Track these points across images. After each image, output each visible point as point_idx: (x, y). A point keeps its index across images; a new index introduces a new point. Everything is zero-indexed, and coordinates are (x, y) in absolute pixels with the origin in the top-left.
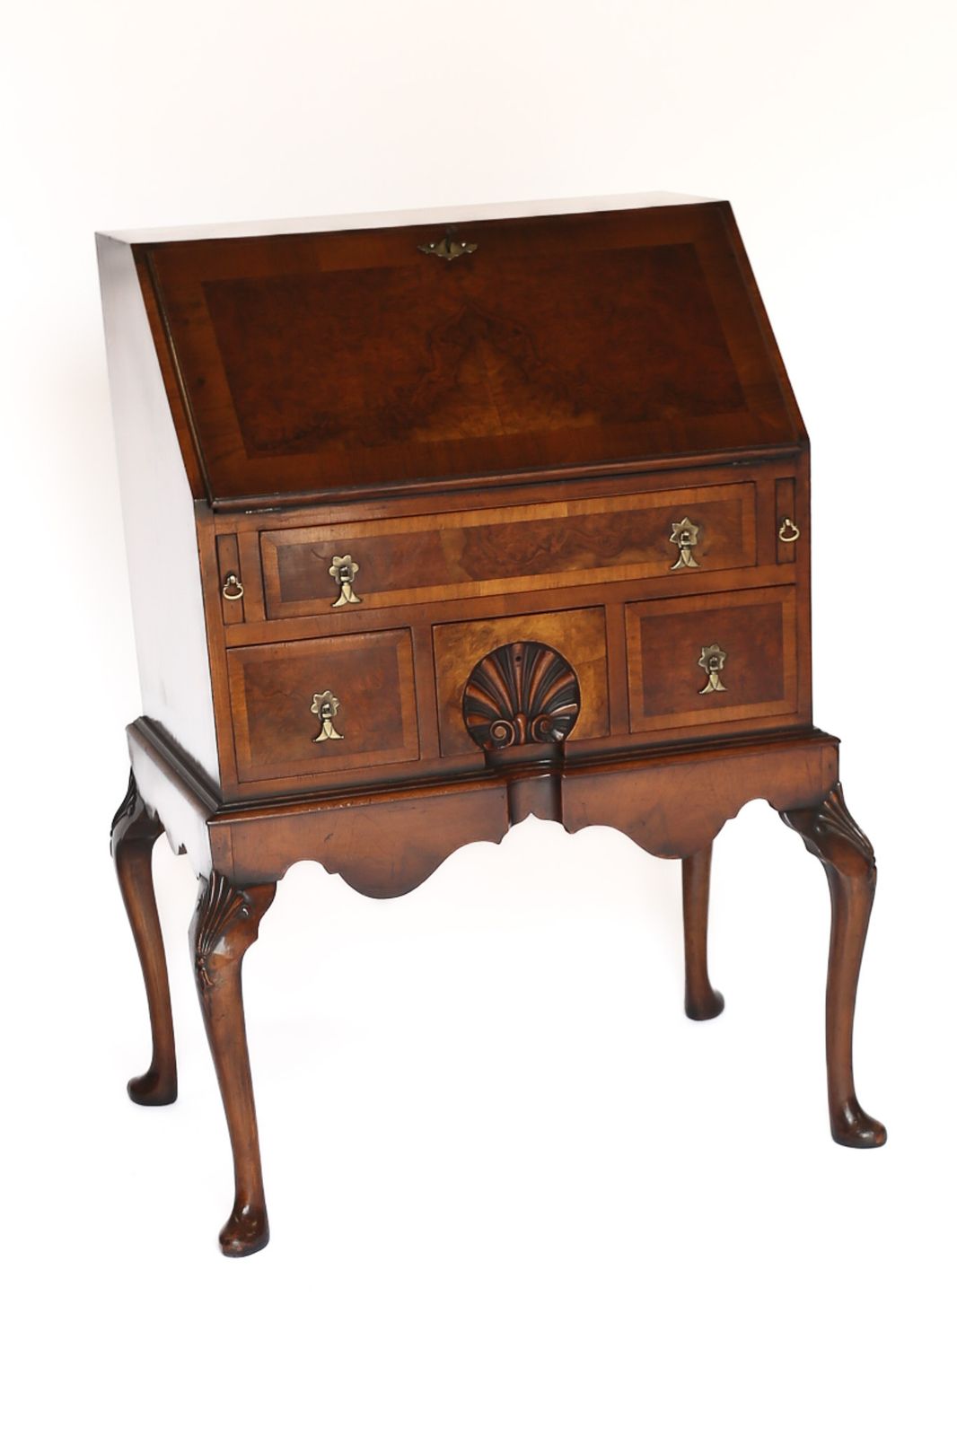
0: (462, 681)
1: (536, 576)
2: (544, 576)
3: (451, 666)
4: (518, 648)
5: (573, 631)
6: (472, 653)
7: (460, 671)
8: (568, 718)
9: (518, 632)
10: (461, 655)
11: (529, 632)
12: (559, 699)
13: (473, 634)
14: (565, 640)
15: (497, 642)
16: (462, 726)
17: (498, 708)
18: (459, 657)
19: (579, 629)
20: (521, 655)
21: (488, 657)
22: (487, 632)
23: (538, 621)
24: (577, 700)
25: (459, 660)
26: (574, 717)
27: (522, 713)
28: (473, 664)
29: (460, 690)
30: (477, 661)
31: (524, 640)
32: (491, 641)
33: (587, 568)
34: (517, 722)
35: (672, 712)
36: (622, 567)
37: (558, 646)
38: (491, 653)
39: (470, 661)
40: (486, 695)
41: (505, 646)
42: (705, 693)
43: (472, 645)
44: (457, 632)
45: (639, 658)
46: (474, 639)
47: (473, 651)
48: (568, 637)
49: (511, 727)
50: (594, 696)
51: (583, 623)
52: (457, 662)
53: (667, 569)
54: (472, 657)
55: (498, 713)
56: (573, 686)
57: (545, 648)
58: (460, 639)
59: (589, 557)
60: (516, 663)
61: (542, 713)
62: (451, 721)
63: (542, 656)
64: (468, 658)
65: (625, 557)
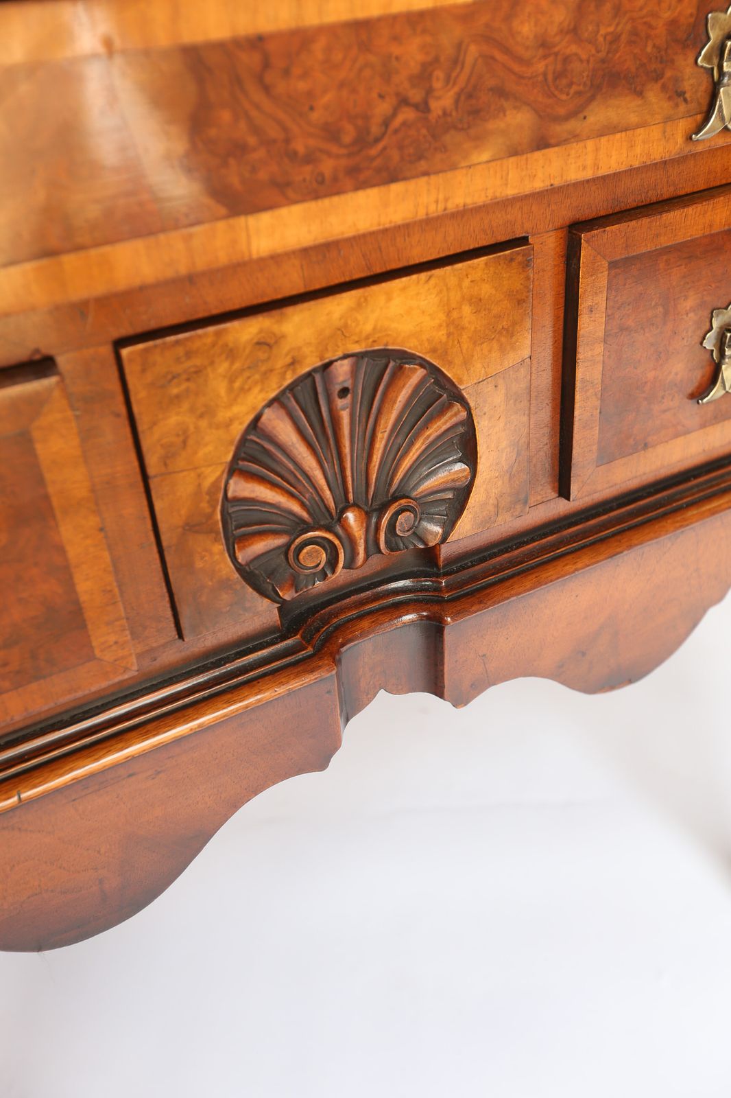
0: (214, 474)
1: (396, 188)
2: (411, 185)
3: (184, 443)
4: (342, 370)
5: (467, 310)
6: (233, 401)
7: (210, 448)
8: (450, 495)
9: (342, 331)
10: (208, 412)
11: (368, 328)
12: (433, 455)
13: (231, 353)
14: (449, 335)
15: (294, 363)
16: (227, 568)
17: (303, 505)
18: (201, 416)
19: (477, 303)
20: (348, 384)
21: (276, 401)
22: (265, 344)
23: (389, 299)
24: (470, 453)
25: (203, 423)
26: (463, 494)
27: (355, 505)
28: (238, 429)
29: (212, 491)
30: (251, 417)
31: (357, 349)
32: (280, 363)
33: (514, 152)
34: (346, 528)
35: (646, 446)
36: (590, 144)
37: (434, 351)
38: (283, 392)
39: (231, 421)
40: (274, 485)
41: (315, 370)
42: (708, 403)
43: (232, 381)
44: (189, 355)
45: (599, 349)
46: (237, 365)
47: (236, 395)
48: (454, 326)
49: (337, 542)
50: (504, 444)
51: (486, 290)
52: (197, 428)
53: (680, 139)
54: (236, 409)
55: (305, 515)
56: (461, 430)
57: (404, 358)
58: (198, 371)
59: (518, 120)
60: (340, 403)
61: (395, 499)
62: (199, 564)
63: (398, 372)
64: (223, 415)
65: (599, 114)
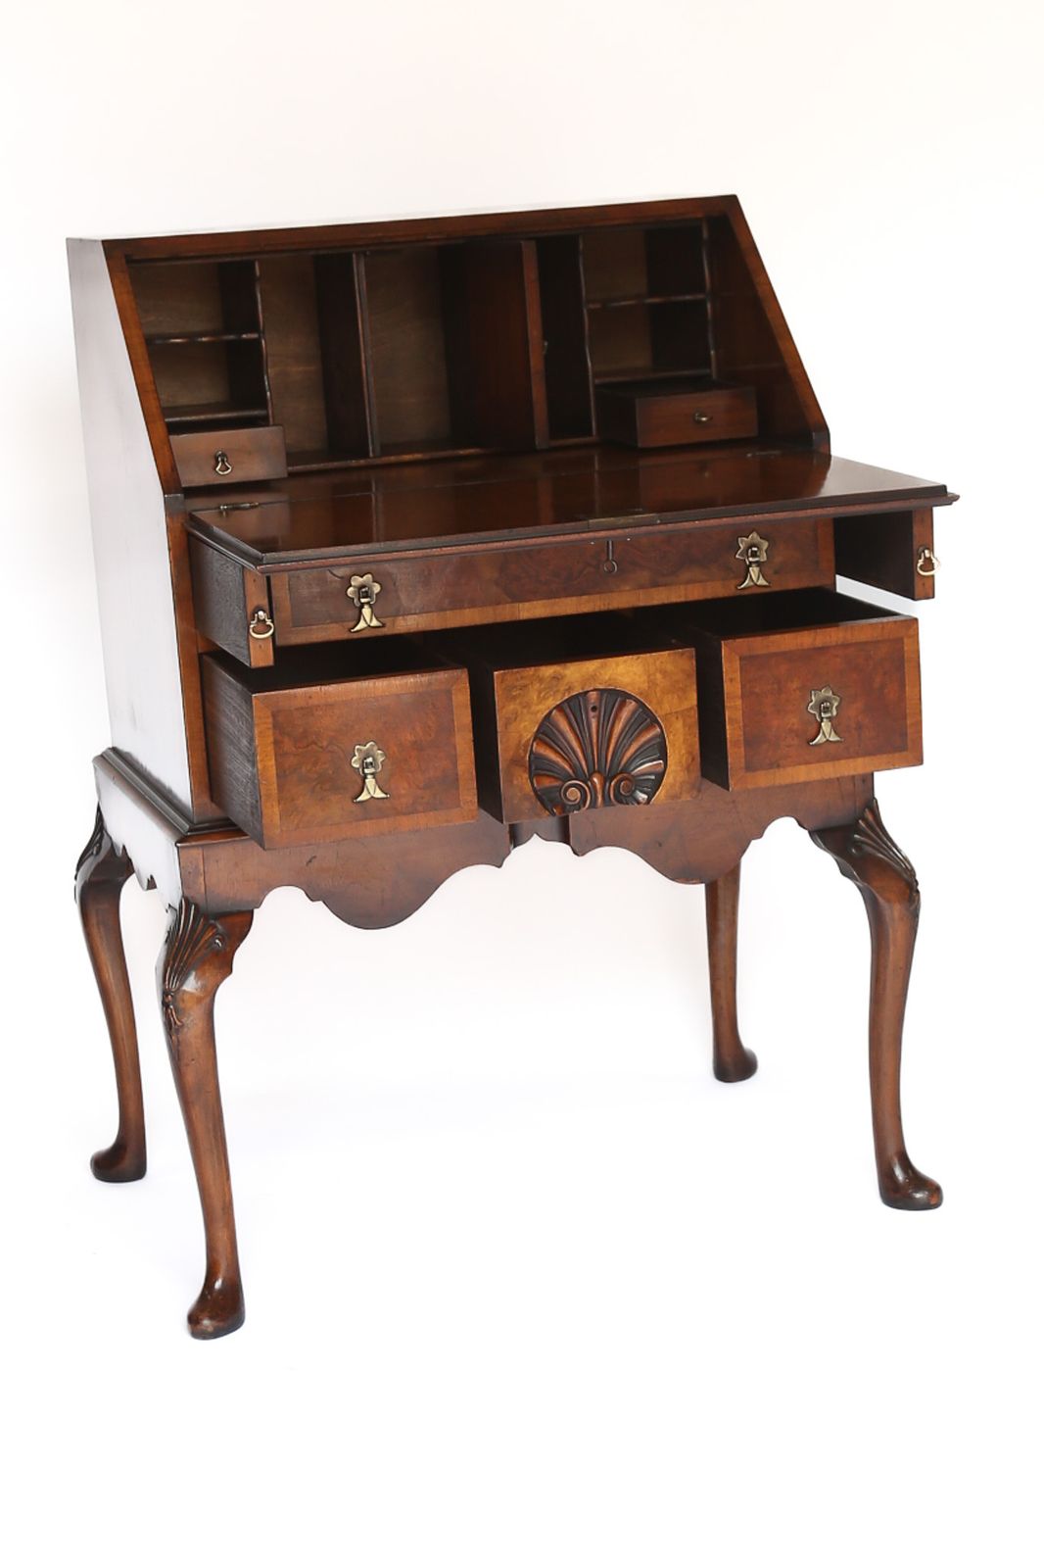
0: (528, 736)
1: (585, 597)
3: (516, 718)
4: (593, 695)
5: (659, 676)
6: (540, 703)
7: (527, 724)
8: (653, 777)
9: (593, 677)
10: (527, 706)
11: (607, 678)
12: (641, 754)
13: (541, 680)
14: (649, 687)
15: (569, 689)
16: (528, 787)
17: (570, 766)
18: (524, 707)
19: (664, 673)
20: (597, 705)
21: (559, 707)
22: (557, 678)
23: (617, 665)
24: (664, 756)
25: (525, 711)
26: (660, 776)
27: (599, 772)
28: (541, 716)
29: (526, 746)
30: (546, 713)
31: (601, 687)
32: (562, 689)
34: (593, 783)
35: (778, 766)
37: (641, 694)
38: (563, 703)
39: (538, 712)
40: (556, 752)
41: (580, 694)
42: (816, 745)
43: (540, 693)
44: (522, 678)
45: (739, 702)
46: (543, 686)
47: (541, 700)
48: (652, 683)
49: (586, 788)
50: (683, 751)
51: (669, 667)
52: (522, 712)
54: (541, 707)
55: (570, 771)
56: (658, 740)
57: (626, 696)
58: (526, 686)
60: (592, 714)
61: (621, 773)
62: (515, 782)
63: (623, 705)
64: (534, 708)
